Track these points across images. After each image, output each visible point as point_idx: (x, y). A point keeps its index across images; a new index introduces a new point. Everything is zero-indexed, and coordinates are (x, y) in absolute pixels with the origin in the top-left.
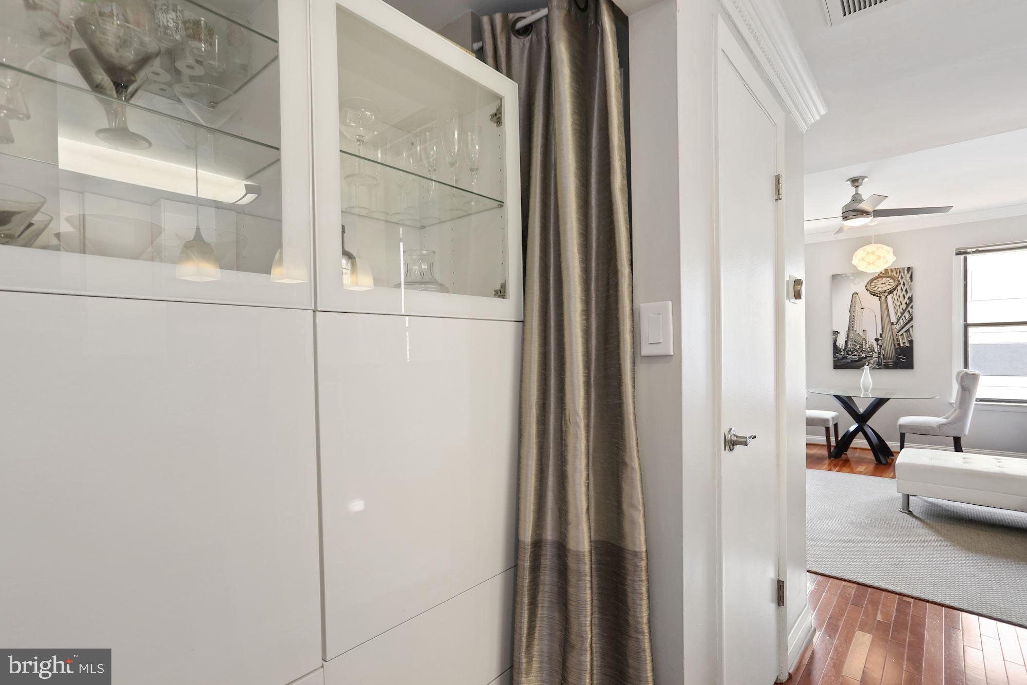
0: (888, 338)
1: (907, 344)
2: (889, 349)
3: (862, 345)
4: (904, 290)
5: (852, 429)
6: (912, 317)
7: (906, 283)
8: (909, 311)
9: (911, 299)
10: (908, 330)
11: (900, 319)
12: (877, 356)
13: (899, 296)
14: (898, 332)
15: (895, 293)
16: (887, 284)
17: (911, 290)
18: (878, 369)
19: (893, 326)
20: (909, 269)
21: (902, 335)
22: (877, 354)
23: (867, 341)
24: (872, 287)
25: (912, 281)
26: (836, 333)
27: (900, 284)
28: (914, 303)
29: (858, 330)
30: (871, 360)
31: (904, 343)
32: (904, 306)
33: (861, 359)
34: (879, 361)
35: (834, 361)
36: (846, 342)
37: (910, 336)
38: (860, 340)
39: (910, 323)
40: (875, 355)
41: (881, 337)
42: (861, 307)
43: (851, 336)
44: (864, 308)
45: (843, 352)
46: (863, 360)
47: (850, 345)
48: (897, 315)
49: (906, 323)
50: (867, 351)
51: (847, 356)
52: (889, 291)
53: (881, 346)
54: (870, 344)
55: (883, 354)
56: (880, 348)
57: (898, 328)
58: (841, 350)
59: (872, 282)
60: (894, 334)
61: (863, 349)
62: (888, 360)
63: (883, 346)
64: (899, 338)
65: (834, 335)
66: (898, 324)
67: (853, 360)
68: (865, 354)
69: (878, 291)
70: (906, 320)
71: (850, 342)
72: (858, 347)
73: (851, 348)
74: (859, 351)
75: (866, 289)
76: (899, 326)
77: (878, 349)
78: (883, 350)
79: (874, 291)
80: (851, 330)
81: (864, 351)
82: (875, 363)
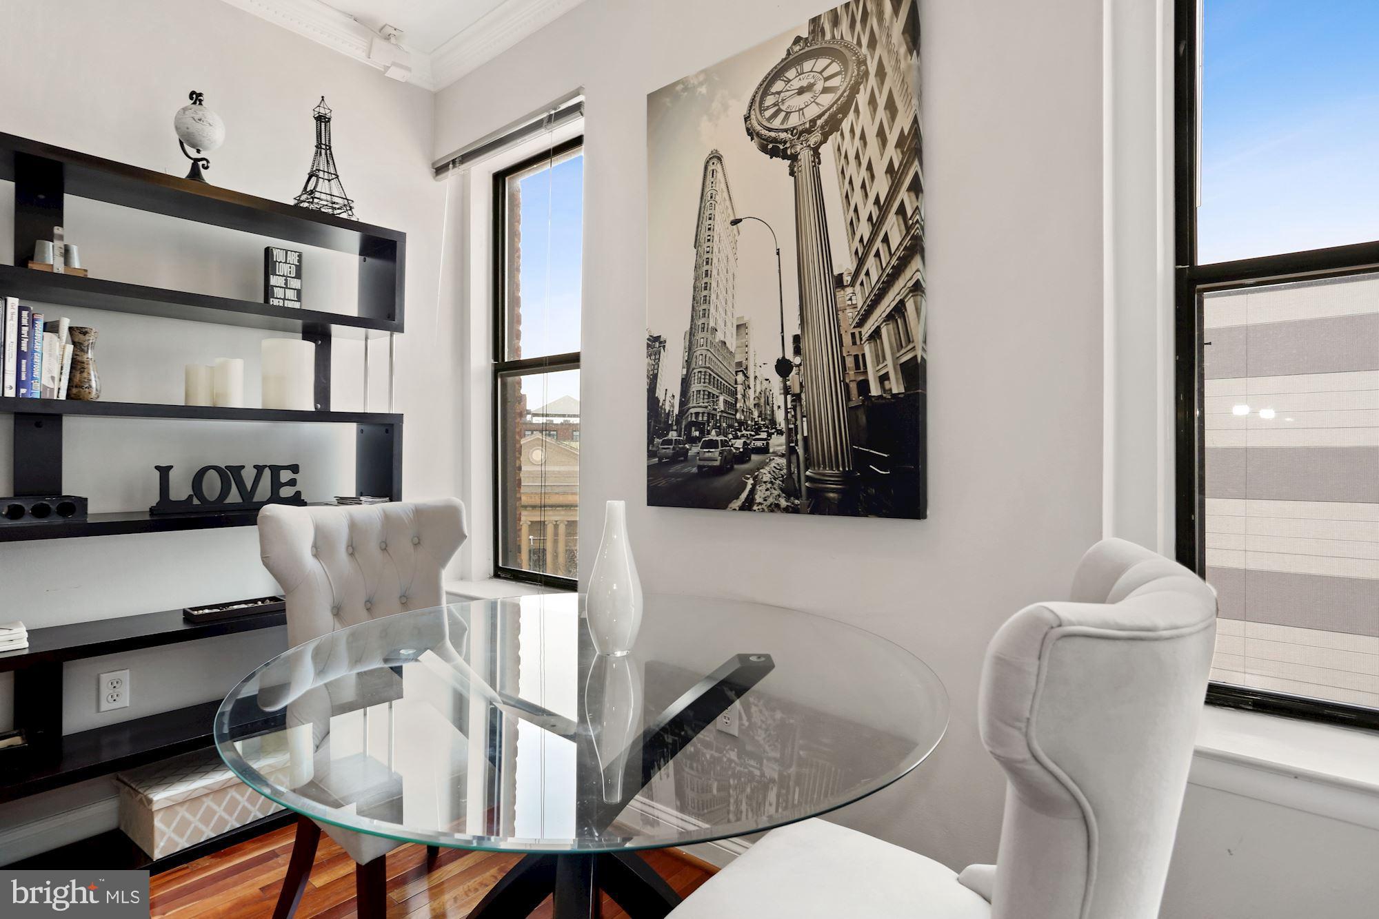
0: (822, 356)
1: (896, 386)
2: (828, 415)
3: (734, 393)
4: (882, 101)
6: (917, 239)
7: (889, 69)
8: (901, 211)
9: (908, 143)
10: (900, 309)
11: (866, 255)
12: (782, 449)
13: (863, 137)
14: (861, 324)
15: (846, 126)
16: (819, 86)
18: (787, 510)
19: (840, 294)
21: (876, 335)
22: (783, 439)
23: (751, 374)
24: (768, 114)
25: (913, 51)
26: (654, 346)
27: (867, 75)
28: (926, 164)
29: (720, 326)
30: (763, 465)
31: (884, 378)
32: (881, 186)
33: (731, 461)
34: (790, 473)
35: (649, 467)
36: (685, 383)
37: (909, 341)
38: (726, 371)
39: (909, 272)
40: (778, 443)
41: (797, 351)
42: (732, 218)
43: (699, 353)
44: (740, 221)
45: (675, 428)
46: (736, 466)
47: (695, 396)
48: (858, 237)
49: (889, 270)
50: (749, 422)
51: (687, 446)
52: (826, 122)
53: (797, 398)
54: (758, 391)
55: (806, 434)
56: (794, 408)
57: (859, 301)
58: (670, 422)
59: (766, 93)
60: (842, 332)
61: (738, 416)
62: (825, 468)
63: (803, 396)
64: (863, 355)
65: (650, 356)
66: (862, 284)
67: (704, 467)
68: (743, 436)
69: (786, 131)
70: (891, 255)
71: (696, 381)
72: (721, 406)
73: (699, 413)
74: (724, 425)
75: (748, 130)
76: (863, 292)
77: (787, 413)
78: (805, 419)
79: (773, 134)
80: (700, 326)
81: (741, 423)
82: (778, 482)
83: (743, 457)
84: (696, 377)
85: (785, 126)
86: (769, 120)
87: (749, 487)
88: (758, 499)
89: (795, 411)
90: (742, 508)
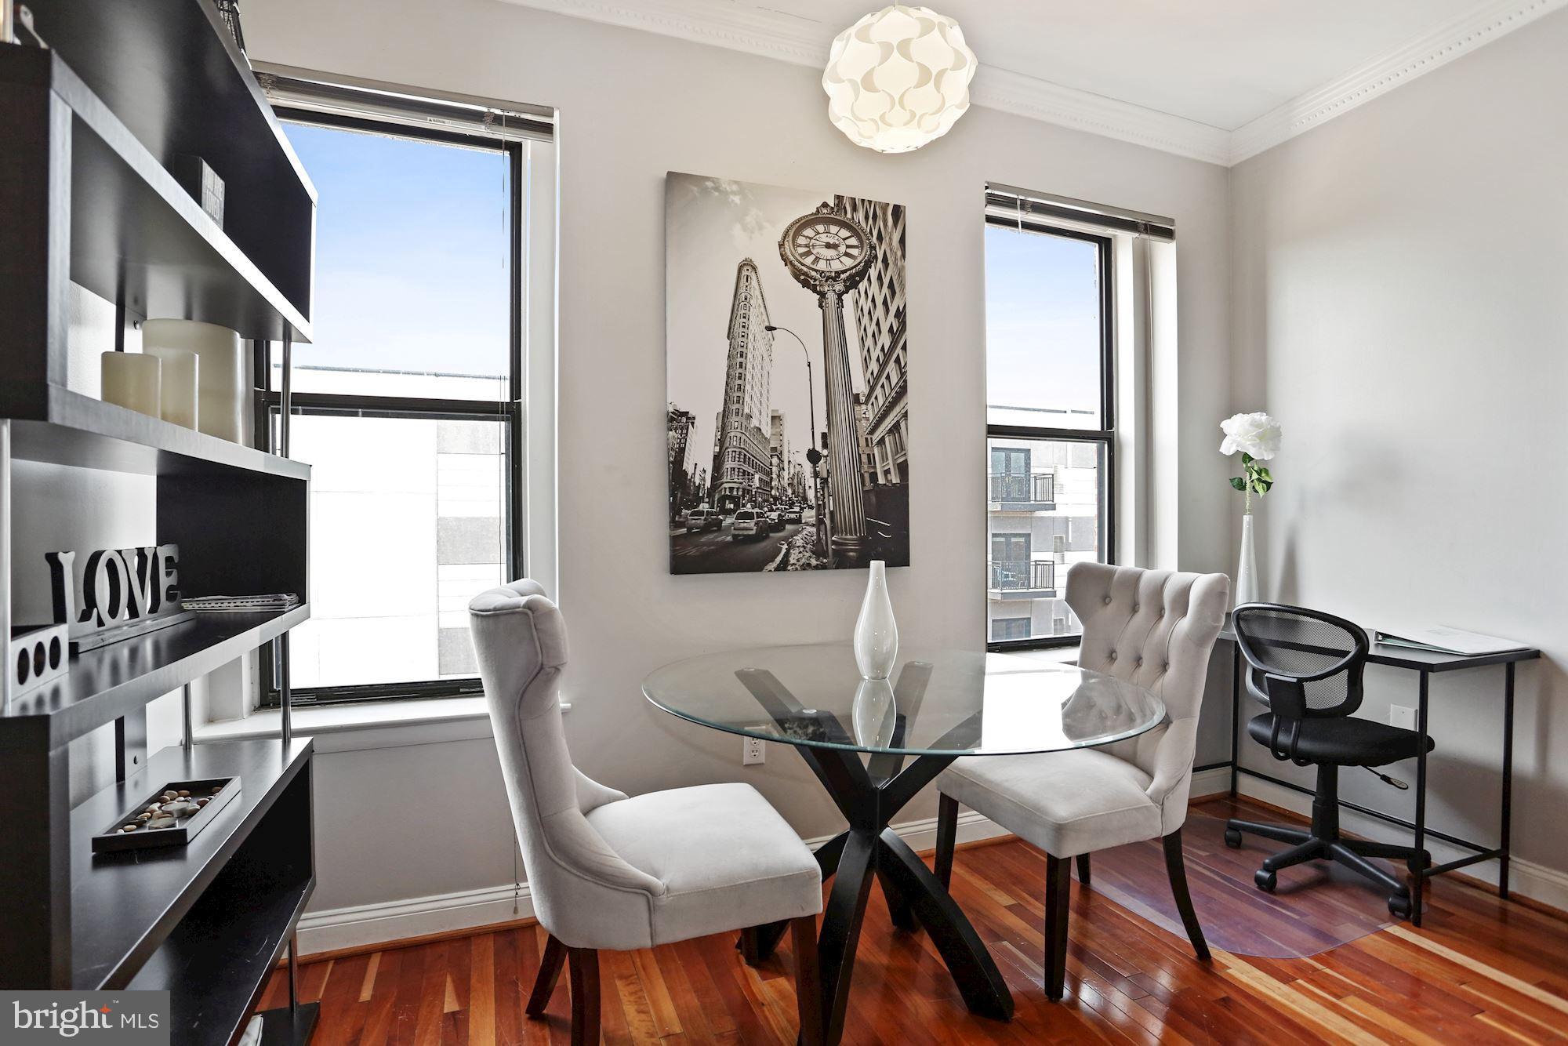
0: (842, 444)
1: (895, 479)
2: (848, 493)
3: (769, 473)
4: (886, 281)
6: (905, 381)
7: (890, 261)
8: (898, 361)
9: (901, 315)
10: (895, 429)
11: (876, 384)
12: (813, 520)
13: (873, 300)
14: (872, 432)
15: (862, 286)
16: (842, 249)
17: (901, 284)
18: (816, 568)
19: (857, 408)
20: (898, 211)
21: (881, 442)
22: (813, 512)
23: (785, 458)
24: (801, 250)
25: (904, 256)
26: (679, 420)
27: (876, 257)
28: (910, 335)
29: (755, 413)
30: (796, 533)
31: (887, 472)
32: (885, 340)
33: (766, 530)
34: (819, 539)
35: (675, 540)
36: (718, 460)
37: (903, 449)
38: (762, 454)
39: (902, 404)
40: (809, 515)
41: (825, 445)
42: (767, 324)
43: (732, 434)
44: (775, 329)
45: (707, 500)
46: (771, 535)
47: (729, 473)
48: (870, 371)
49: (890, 399)
50: (784, 498)
51: (721, 517)
52: (848, 279)
53: (825, 481)
54: (792, 472)
55: (832, 509)
56: (823, 489)
57: (870, 416)
58: (701, 495)
59: (797, 233)
60: (859, 436)
61: (773, 492)
62: (846, 534)
63: (830, 480)
64: (874, 454)
65: (676, 429)
66: (872, 404)
67: (739, 535)
68: (778, 509)
69: (816, 271)
70: (892, 390)
71: (730, 459)
72: (757, 483)
73: (734, 488)
74: (760, 499)
75: (782, 255)
76: (873, 411)
77: (816, 492)
78: (831, 498)
79: (805, 269)
80: (734, 411)
81: (776, 499)
82: (809, 546)
83: (780, 525)
84: (730, 456)
85: (814, 267)
86: (802, 255)
87: (784, 551)
88: (792, 561)
89: (823, 491)
90: (777, 569)
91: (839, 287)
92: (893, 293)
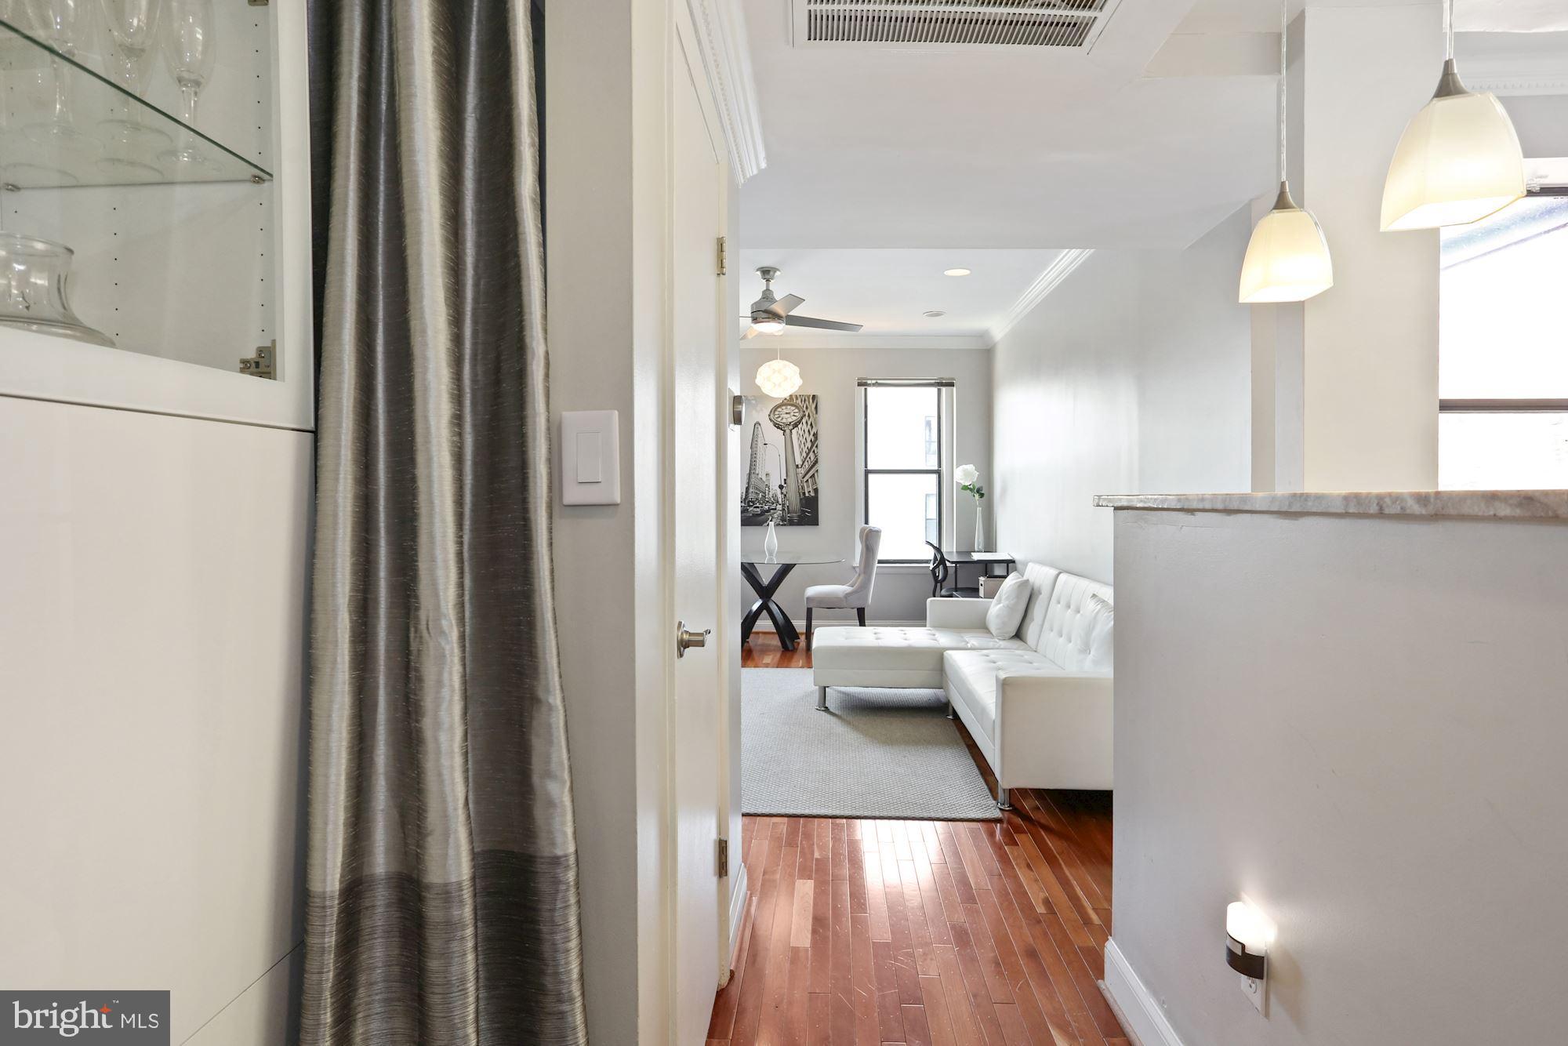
0: (792, 482)
1: (812, 494)
2: (794, 501)
3: (765, 493)
4: (809, 424)
5: (755, 607)
6: (817, 459)
7: (811, 416)
8: (814, 451)
9: (816, 435)
10: (813, 476)
11: (805, 461)
12: (781, 509)
13: (804, 431)
14: (803, 478)
15: (800, 426)
16: (792, 414)
17: (815, 424)
18: (782, 525)
19: (798, 470)
20: (814, 397)
21: (807, 481)
22: (781, 506)
23: (770, 488)
24: (776, 416)
25: (817, 413)
27: (805, 415)
28: (820, 441)
29: (760, 473)
30: (775, 513)
31: (809, 492)
32: (809, 444)
33: (766, 513)
34: (783, 516)
36: (747, 489)
37: (816, 483)
38: (762, 487)
39: (816, 467)
40: (779, 507)
41: (785, 483)
42: (764, 442)
43: (752, 481)
44: (767, 443)
45: (743, 502)
47: (751, 493)
48: (803, 456)
49: (811, 466)
50: (770, 501)
51: (748, 508)
52: (794, 424)
53: (785, 495)
54: (773, 493)
55: (788, 505)
57: (803, 472)
59: (775, 411)
60: (798, 479)
61: (766, 500)
62: (793, 514)
63: (787, 495)
64: (804, 486)
66: (804, 468)
67: (757, 515)
68: (768, 505)
69: (782, 423)
70: (812, 462)
72: (760, 496)
73: (752, 498)
74: (761, 502)
75: (770, 419)
76: (804, 470)
77: (782, 499)
78: (788, 501)
79: (778, 423)
80: (753, 473)
81: (767, 502)
82: (779, 518)
83: (768, 511)
84: (751, 488)
85: (781, 421)
86: (777, 418)
87: (770, 519)
88: (773, 522)
89: (785, 499)
90: (768, 525)
91: (791, 427)
92: (812, 427)
